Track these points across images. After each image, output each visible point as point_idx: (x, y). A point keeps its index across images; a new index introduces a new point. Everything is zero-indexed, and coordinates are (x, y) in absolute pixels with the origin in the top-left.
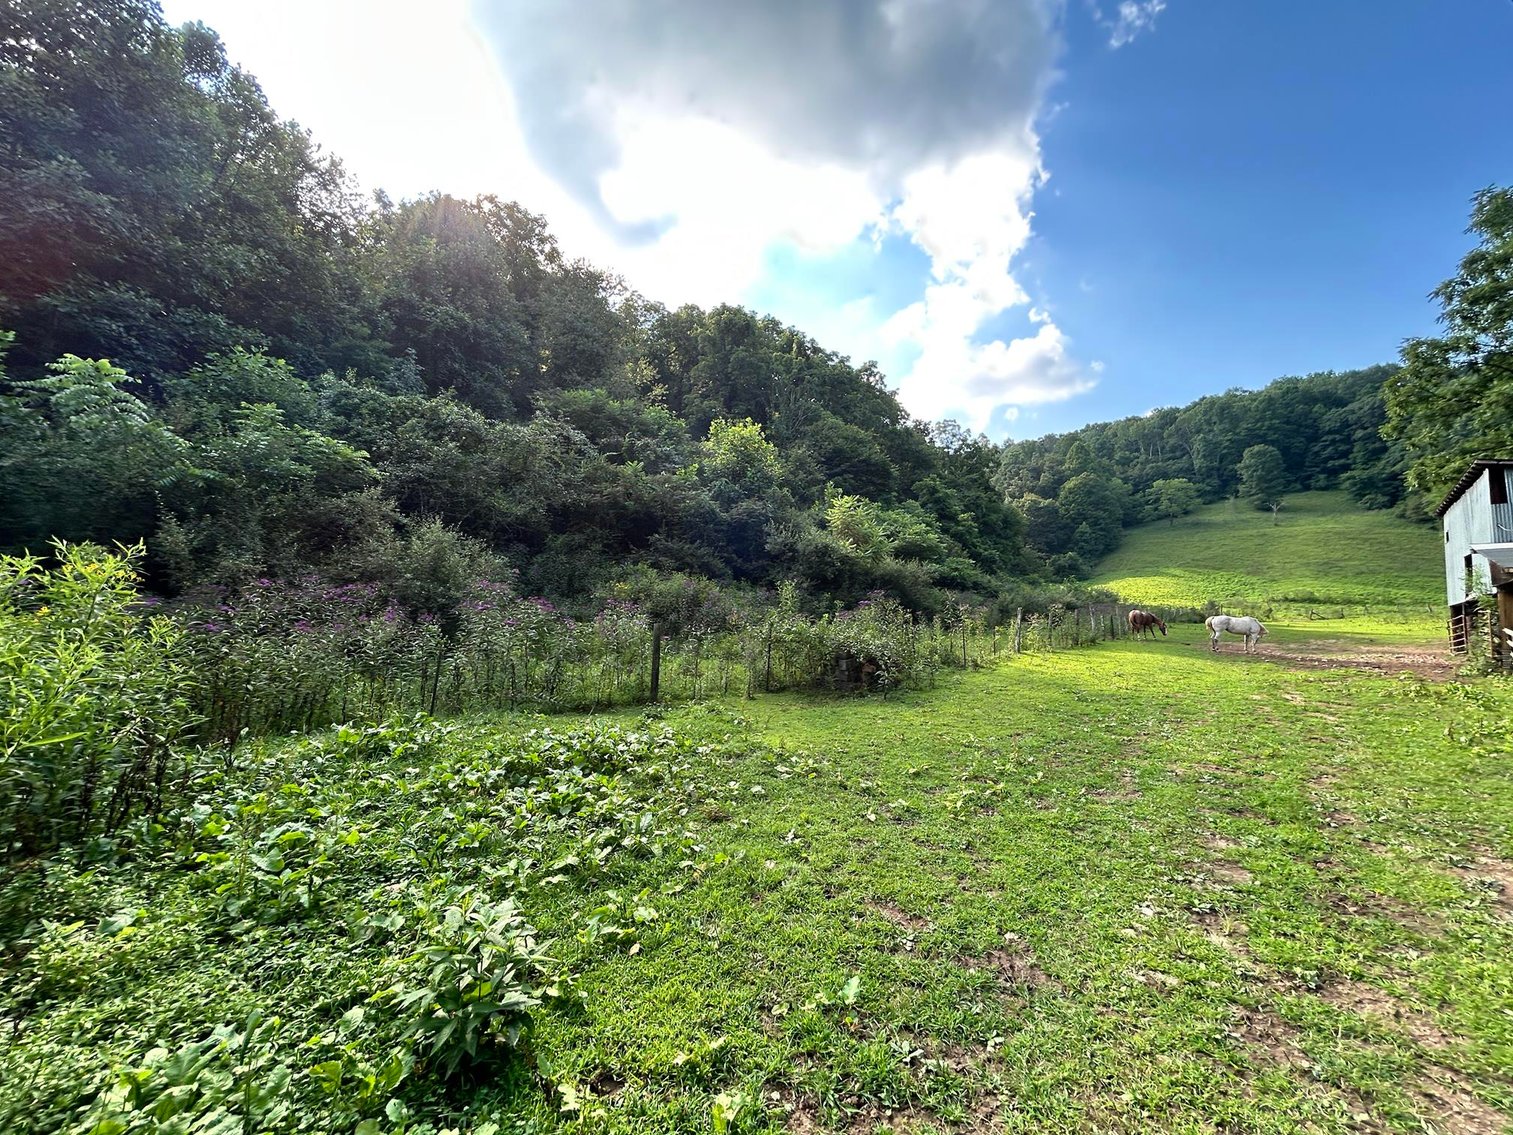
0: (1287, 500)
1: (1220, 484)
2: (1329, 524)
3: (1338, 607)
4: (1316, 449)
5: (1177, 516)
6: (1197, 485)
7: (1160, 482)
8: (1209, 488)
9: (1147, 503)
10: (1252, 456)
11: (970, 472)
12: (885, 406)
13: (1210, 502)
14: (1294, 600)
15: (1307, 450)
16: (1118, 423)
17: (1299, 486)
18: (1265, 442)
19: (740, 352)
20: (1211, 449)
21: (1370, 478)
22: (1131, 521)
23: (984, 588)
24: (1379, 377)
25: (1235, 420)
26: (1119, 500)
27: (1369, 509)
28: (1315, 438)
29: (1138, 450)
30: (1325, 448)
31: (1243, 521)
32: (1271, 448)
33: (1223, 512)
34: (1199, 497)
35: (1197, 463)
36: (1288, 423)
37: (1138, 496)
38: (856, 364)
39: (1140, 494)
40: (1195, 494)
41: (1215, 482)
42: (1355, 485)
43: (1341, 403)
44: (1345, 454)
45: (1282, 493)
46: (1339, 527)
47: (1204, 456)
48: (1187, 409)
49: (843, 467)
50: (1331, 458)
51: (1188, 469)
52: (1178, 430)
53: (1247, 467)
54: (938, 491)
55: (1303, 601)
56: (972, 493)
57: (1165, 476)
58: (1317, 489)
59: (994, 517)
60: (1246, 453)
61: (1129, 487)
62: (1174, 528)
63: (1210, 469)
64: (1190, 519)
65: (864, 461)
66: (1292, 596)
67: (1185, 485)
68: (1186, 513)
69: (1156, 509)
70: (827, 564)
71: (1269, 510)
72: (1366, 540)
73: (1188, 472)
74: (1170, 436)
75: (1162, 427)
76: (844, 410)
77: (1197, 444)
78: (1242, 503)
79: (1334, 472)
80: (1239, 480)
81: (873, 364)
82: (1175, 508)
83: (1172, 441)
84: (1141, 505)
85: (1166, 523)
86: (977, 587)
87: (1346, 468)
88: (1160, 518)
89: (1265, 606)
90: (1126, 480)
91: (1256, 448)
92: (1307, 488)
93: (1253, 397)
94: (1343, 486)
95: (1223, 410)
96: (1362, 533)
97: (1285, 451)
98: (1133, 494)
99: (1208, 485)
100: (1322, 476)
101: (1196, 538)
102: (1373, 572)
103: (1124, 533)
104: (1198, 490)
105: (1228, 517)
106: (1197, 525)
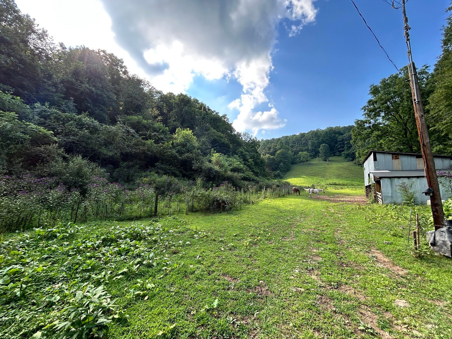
0: (330, 158)
1: (315, 154)
2: (339, 165)
3: (341, 186)
4: (337, 146)
5: (304, 162)
7: (301, 152)
8: (312, 154)
10: (322, 147)
11: (252, 148)
12: (229, 127)
13: (313, 158)
14: (331, 184)
15: (335, 146)
16: (290, 136)
17: (333, 155)
18: (326, 143)
19: (186, 108)
20: (313, 144)
21: (348, 154)
22: (293, 163)
23: (255, 181)
24: (350, 128)
25: (319, 137)
26: (290, 157)
27: (348, 161)
28: (336, 143)
29: (295, 144)
30: (338, 145)
31: (320, 163)
32: (327, 145)
33: (316, 161)
35: (310, 148)
36: (330, 138)
38: (221, 115)
39: (296, 155)
40: (309, 156)
41: (314, 153)
42: (345, 155)
43: (342, 134)
44: (343, 147)
45: (329, 157)
46: (342, 166)
47: (311, 146)
48: (307, 133)
49: (216, 144)
50: (340, 148)
52: (305, 139)
53: (321, 149)
54: (243, 153)
55: (334, 185)
56: (253, 154)
57: (302, 151)
58: (337, 156)
59: (258, 160)
60: (321, 146)
61: (293, 153)
62: (304, 165)
63: (313, 149)
64: (308, 162)
65: (223, 143)
66: (331, 183)
67: (307, 153)
68: (307, 161)
69: (300, 160)
70: (211, 173)
71: (326, 161)
72: (348, 169)
73: (307, 150)
74: (303, 140)
75: (301, 138)
76: (217, 128)
77: (310, 143)
78: (320, 159)
79: (340, 152)
80: (319, 153)
81: (226, 115)
82: (304, 159)
83: (304, 142)
84: (296, 158)
85: (302, 163)
86: (253, 180)
87: (343, 151)
88: (301, 162)
89: (325, 186)
90: (292, 152)
91: (323, 144)
92: (335, 155)
93: (323, 131)
94: (342, 155)
95: (316, 134)
96: (346, 167)
97: (330, 145)
98: (294, 155)
100: (338, 153)
101: (309, 168)
102: (349, 177)
103: (292, 166)
104: (310, 155)
105: (317, 162)
106: (309, 164)
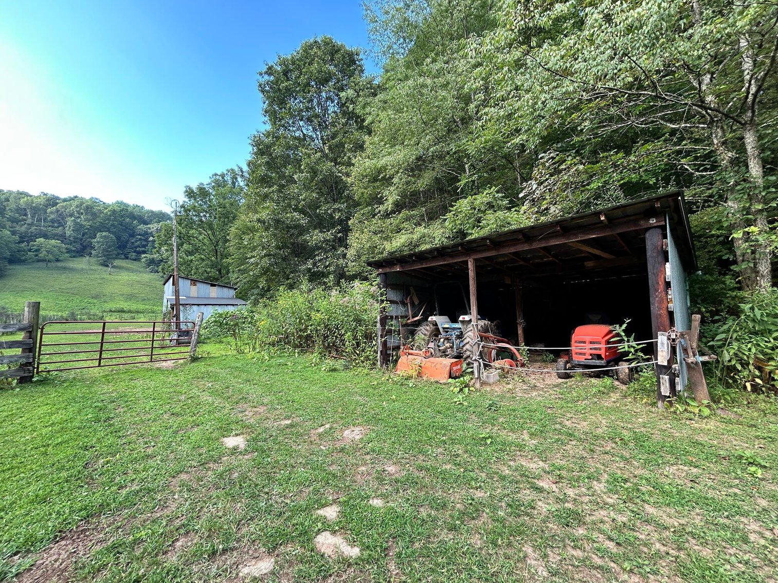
0: (117, 262)
1: (82, 249)
2: (134, 277)
4: (133, 241)
5: (51, 262)
6: (67, 246)
7: (42, 240)
8: (74, 249)
9: (30, 250)
10: (101, 237)
13: (74, 257)
14: (114, 312)
15: (128, 240)
17: (123, 257)
18: (110, 232)
20: (78, 227)
21: (153, 259)
22: (15, 259)
24: (161, 217)
25: (94, 215)
26: (7, 245)
27: (151, 272)
28: (133, 236)
29: (26, 215)
30: (136, 241)
31: (92, 270)
32: (112, 236)
33: (81, 263)
34: (67, 252)
35: (68, 233)
36: (121, 225)
37: (23, 245)
39: (25, 244)
40: (64, 250)
41: (79, 246)
42: (147, 261)
43: (145, 223)
44: (144, 246)
45: (115, 259)
46: (138, 279)
47: (73, 230)
48: (65, 200)
50: (139, 247)
51: (61, 236)
52: (57, 211)
53: (98, 242)
55: (119, 312)
57: (46, 236)
58: (131, 259)
60: (98, 235)
61: (17, 238)
62: (48, 268)
63: (75, 238)
64: (59, 264)
66: (113, 309)
67: (59, 245)
68: (58, 260)
69: (36, 255)
71: (107, 266)
72: (148, 286)
73: (62, 238)
74: (52, 213)
75: (47, 206)
77: (70, 222)
78: (93, 260)
79: (140, 253)
80: (93, 248)
82: (50, 256)
83: (52, 216)
84: (24, 251)
85: (43, 264)
87: (144, 252)
88: (39, 261)
89: (100, 314)
90: (14, 233)
91: (104, 234)
92: (127, 258)
93: (106, 206)
94: (143, 260)
95: (90, 208)
96: (147, 282)
97: (118, 238)
98: (19, 243)
99: (74, 247)
100: (134, 254)
101: (63, 276)
102: (149, 300)
103: (9, 267)
104: (67, 249)
105: (84, 267)
106: (65, 268)
